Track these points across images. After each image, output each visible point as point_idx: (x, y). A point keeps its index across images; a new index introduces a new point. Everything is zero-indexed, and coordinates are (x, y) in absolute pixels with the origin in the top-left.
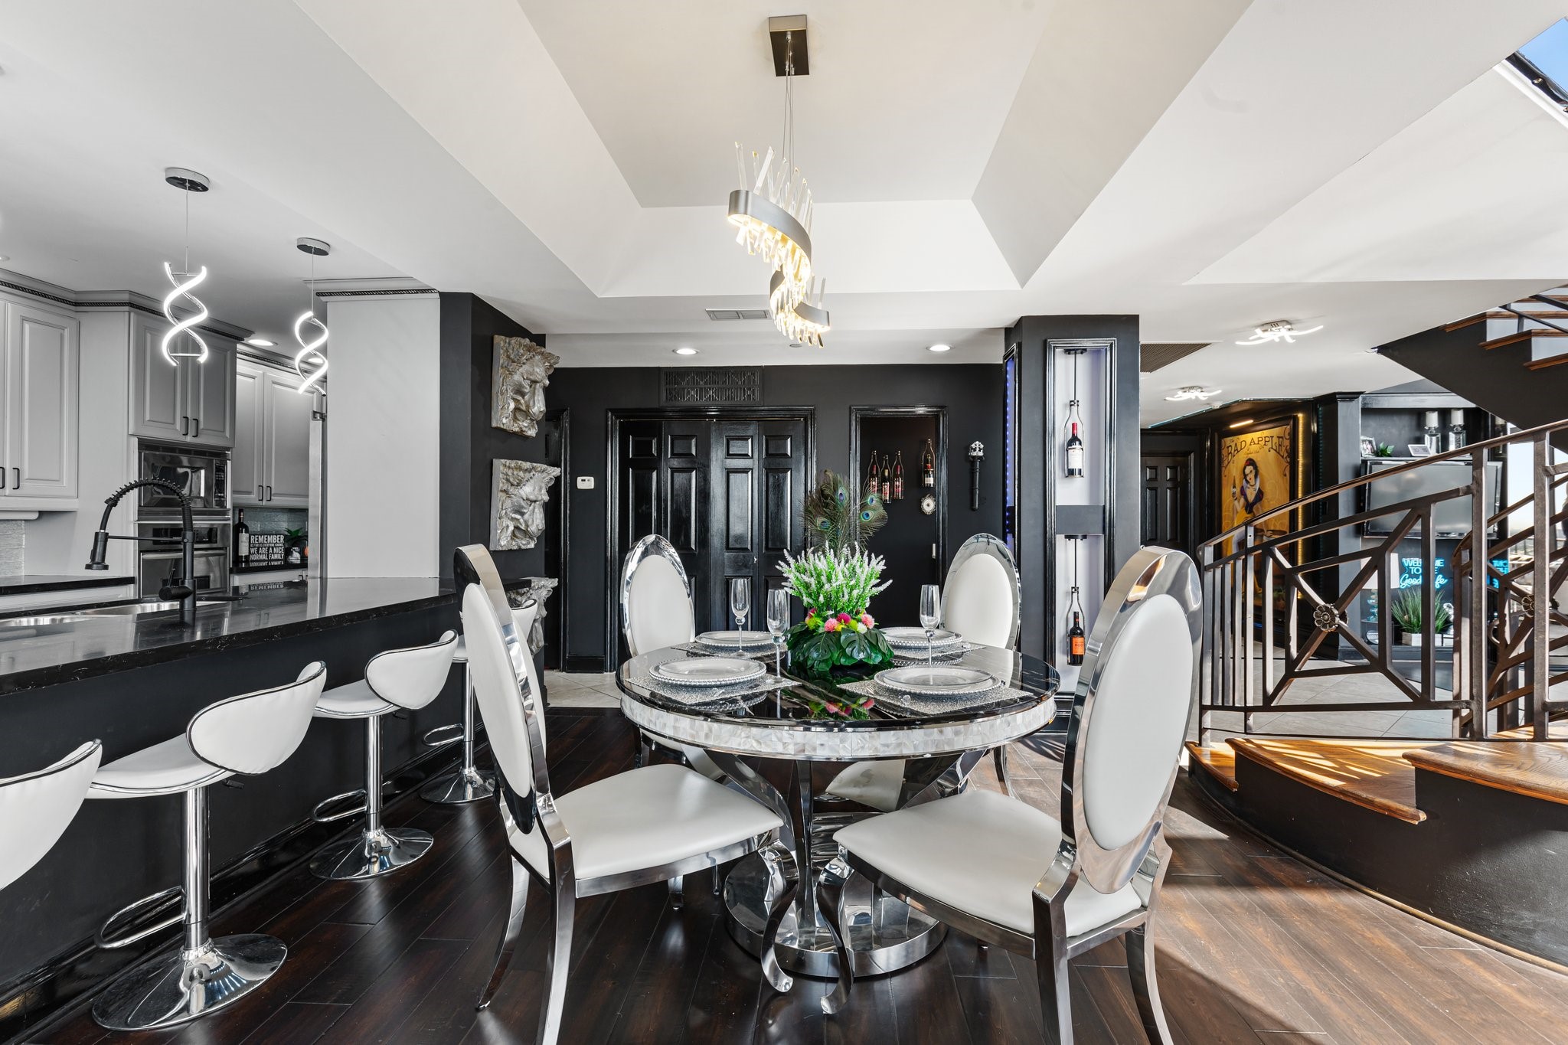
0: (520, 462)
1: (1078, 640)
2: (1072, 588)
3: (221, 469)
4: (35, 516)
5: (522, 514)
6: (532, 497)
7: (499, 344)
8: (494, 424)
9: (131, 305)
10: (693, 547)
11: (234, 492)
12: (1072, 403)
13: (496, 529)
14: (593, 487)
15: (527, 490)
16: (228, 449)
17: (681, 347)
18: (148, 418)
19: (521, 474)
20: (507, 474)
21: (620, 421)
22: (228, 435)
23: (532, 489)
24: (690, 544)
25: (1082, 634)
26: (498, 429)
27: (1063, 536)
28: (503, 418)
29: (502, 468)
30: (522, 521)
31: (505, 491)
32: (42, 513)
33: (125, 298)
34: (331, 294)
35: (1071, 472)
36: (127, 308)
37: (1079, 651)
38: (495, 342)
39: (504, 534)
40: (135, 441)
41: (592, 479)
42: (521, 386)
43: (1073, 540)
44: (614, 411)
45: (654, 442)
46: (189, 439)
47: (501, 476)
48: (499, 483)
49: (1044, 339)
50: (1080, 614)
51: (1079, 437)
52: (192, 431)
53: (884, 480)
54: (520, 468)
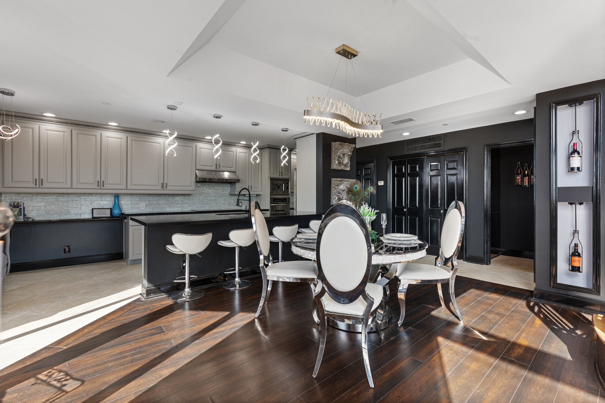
0: (337, 179)
1: (577, 258)
2: (574, 231)
3: (288, 184)
4: (256, 195)
5: (341, 194)
6: (343, 189)
7: (333, 145)
8: (332, 168)
9: (268, 147)
10: (417, 206)
11: (291, 189)
12: (574, 132)
13: (332, 199)
14: (383, 184)
15: (342, 187)
16: (289, 179)
17: (404, 133)
18: (272, 173)
19: (338, 182)
20: (334, 183)
21: (392, 161)
22: (289, 175)
23: (343, 186)
24: (416, 205)
25: (579, 255)
26: (332, 169)
27: (567, 203)
28: (335, 165)
29: (333, 181)
30: (341, 196)
31: (334, 187)
32: (257, 195)
33: (267, 146)
34: (296, 139)
35: (572, 169)
36: (267, 148)
37: (576, 264)
38: (332, 144)
39: (334, 200)
40: (269, 178)
41: (383, 182)
42: (340, 156)
43: (574, 206)
44: (389, 158)
45: (404, 167)
46: (280, 177)
47: (333, 183)
48: (333, 185)
49: (549, 103)
50: (579, 245)
51: (578, 150)
52: (281, 175)
53: (525, 175)
54: (337, 181)
